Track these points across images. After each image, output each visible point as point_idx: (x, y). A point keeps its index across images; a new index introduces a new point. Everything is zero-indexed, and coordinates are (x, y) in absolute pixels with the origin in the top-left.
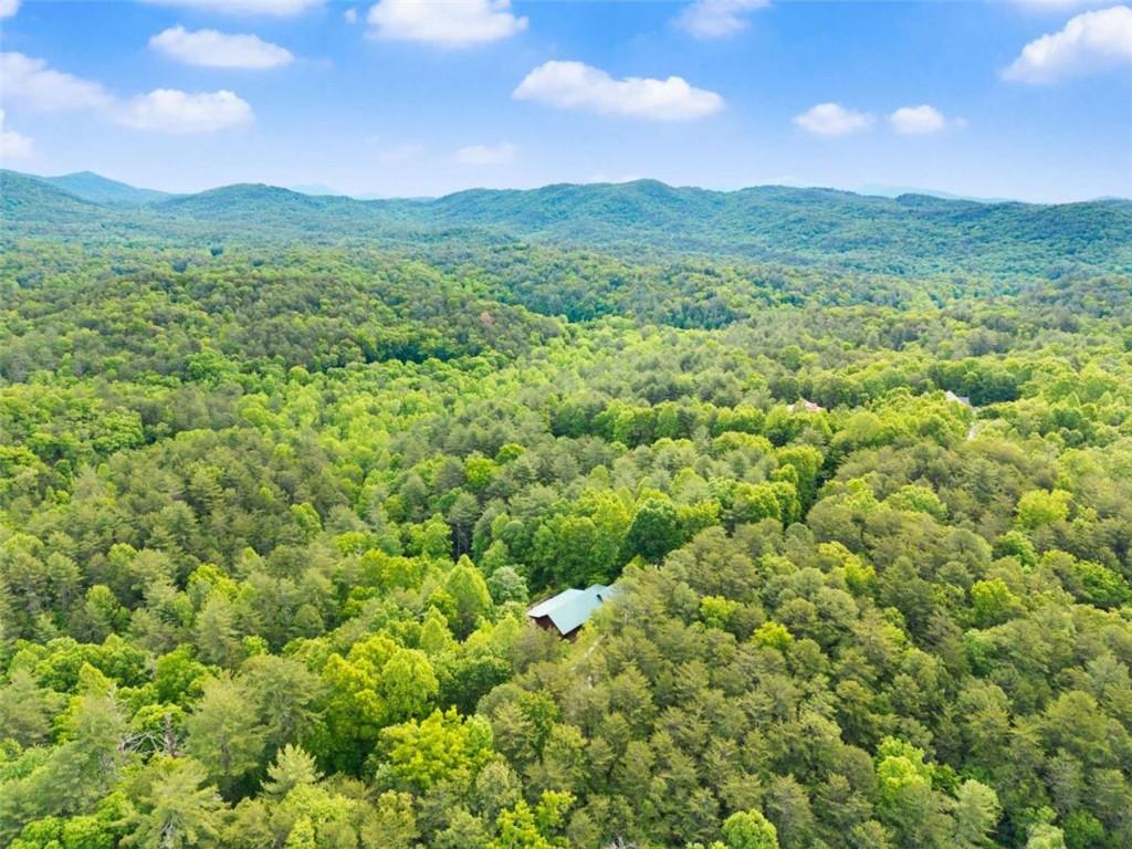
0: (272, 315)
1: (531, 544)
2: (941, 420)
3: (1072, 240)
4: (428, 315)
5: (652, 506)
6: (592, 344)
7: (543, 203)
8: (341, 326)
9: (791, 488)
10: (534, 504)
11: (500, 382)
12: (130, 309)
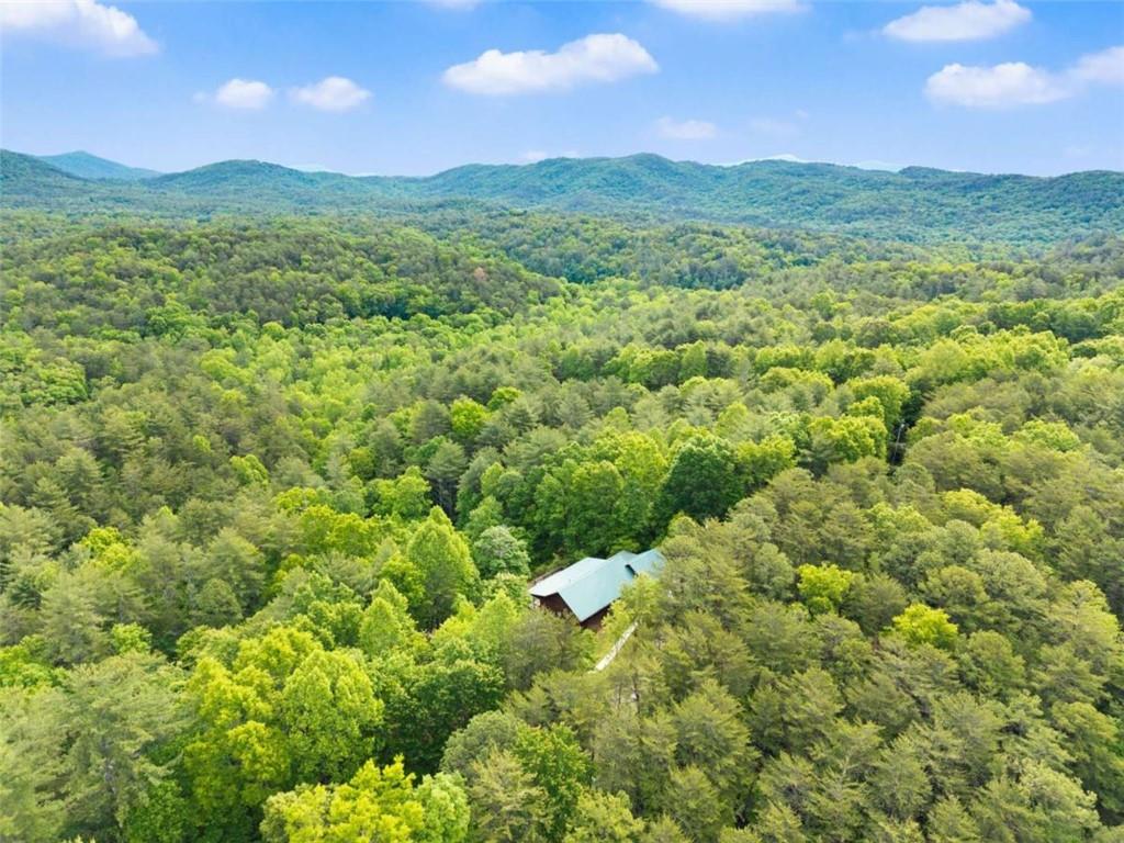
0: (248, 270)
1: (532, 501)
2: (1043, 352)
3: (1087, 208)
4: (417, 272)
5: (699, 443)
6: (595, 303)
7: (541, 177)
8: (322, 281)
9: (879, 424)
10: (537, 450)
11: (494, 338)
12: (92, 263)
